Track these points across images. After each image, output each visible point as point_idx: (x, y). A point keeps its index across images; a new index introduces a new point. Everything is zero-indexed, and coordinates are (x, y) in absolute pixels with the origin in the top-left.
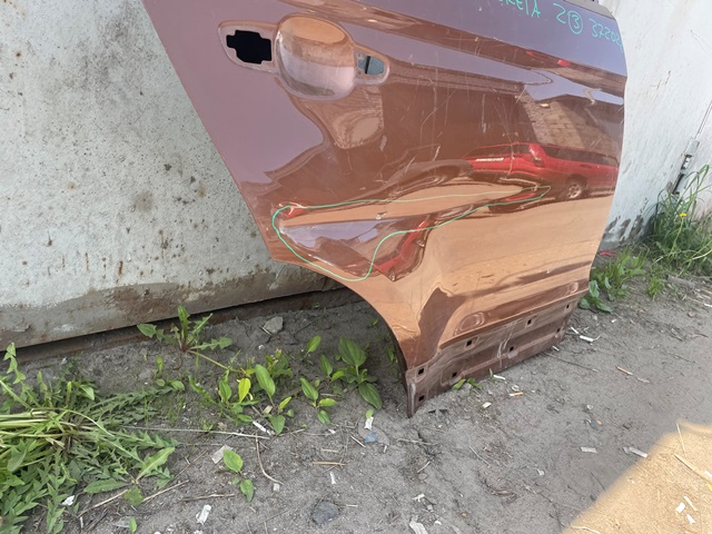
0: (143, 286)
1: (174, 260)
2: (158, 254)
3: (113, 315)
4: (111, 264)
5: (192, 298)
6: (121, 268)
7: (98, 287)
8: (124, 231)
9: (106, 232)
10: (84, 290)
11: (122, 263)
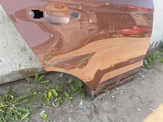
0: (26, 69)
1: (34, 62)
2: (29, 61)
3: (19, 76)
4: (17, 64)
5: (39, 71)
6: (20, 66)
7: (15, 70)
8: (20, 57)
9: (15, 57)
10: (11, 71)
11: (20, 64)
